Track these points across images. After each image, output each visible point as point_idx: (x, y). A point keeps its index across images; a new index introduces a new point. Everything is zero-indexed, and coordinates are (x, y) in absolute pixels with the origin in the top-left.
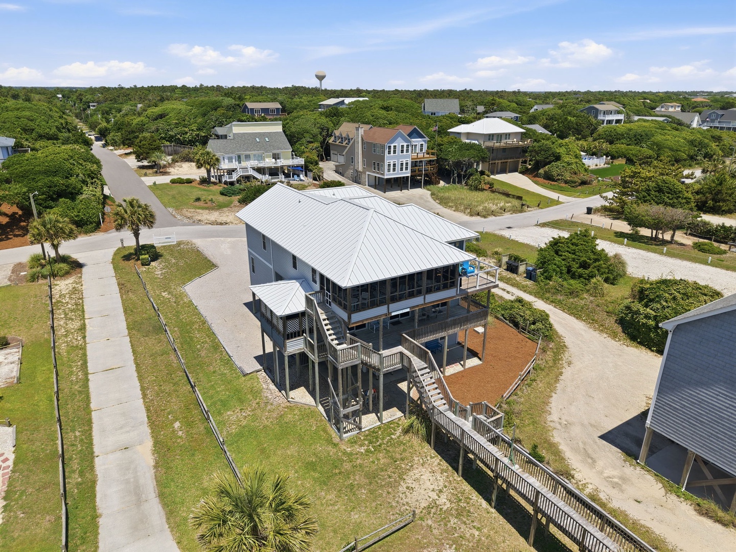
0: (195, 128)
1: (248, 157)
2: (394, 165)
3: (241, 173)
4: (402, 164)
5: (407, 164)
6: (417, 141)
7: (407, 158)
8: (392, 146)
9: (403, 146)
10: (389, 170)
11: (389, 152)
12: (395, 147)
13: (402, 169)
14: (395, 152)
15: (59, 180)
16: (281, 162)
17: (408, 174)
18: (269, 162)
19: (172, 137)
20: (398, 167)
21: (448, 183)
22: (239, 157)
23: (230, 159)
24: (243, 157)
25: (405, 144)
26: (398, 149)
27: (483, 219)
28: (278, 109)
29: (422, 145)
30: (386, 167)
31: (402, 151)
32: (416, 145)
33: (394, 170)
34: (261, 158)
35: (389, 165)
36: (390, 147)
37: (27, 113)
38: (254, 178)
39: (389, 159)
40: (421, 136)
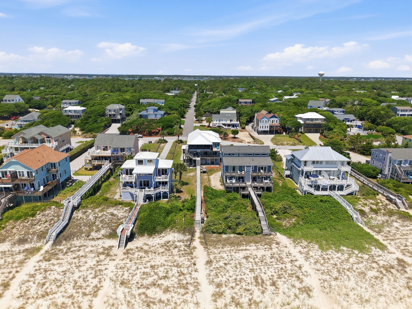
0: (217, 109)
1: (222, 120)
3: (218, 125)
4: (266, 126)
5: (268, 126)
6: (275, 119)
8: (262, 120)
9: (266, 121)
11: (261, 122)
12: (263, 121)
13: (266, 128)
14: (263, 122)
16: (233, 122)
17: (268, 129)
18: (228, 122)
19: (209, 111)
20: (264, 127)
22: (220, 120)
23: (217, 121)
24: (221, 120)
25: (267, 120)
26: (264, 122)
28: (250, 102)
29: (277, 121)
30: (259, 127)
31: (266, 122)
32: (274, 121)
33: (262, 128)
34: (226, 121)
35: (261, 126)
36: (261, 121)
37: (172, 102)
38: (222, 127)
39: (261, 124)
40: (277, 118)
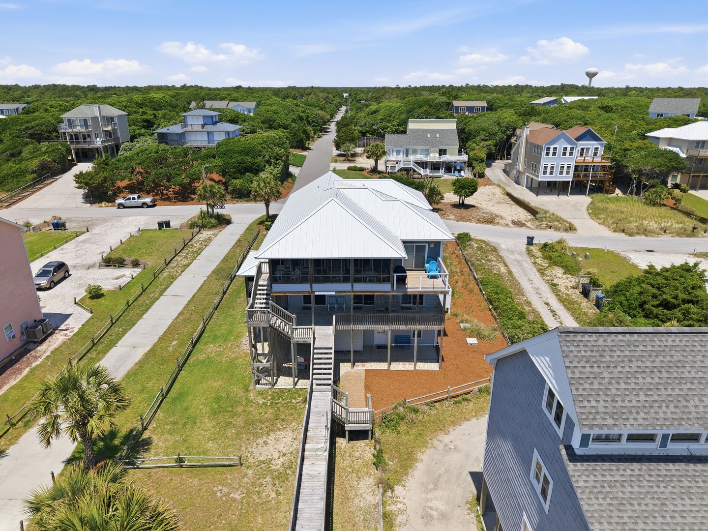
0: (395, 124)
1: (415, 152)
2: (552, 168)
3: (402, 165)
4: (562, 167)
5: (569, 167)
6: (591, 145)
7: (571, 161)
8: (552, 147)
9: (565, 149)
10: (545, 173)
11: (547, 154)
12: (555, 149)
13: (561, 173)
14: (554, 154)
15: (248, 159)
16: (446, 158)
17: (570, 178)
18: (434, 157)
19: (375, 130)
20: (557, 170)
21: (624, 193)
22: (407, 151)
23: (398, 152)
24: (410, 151)
25: (569, 147)
26: (559, 152)
27: (627, 237)
28: (483, 108)
29: (596, 149)
30: (542, 170)
31: (564, 154)
32: (589, 149)
33: (551, 173)
34: (427, 152)
35: (546, 168)
36: (548, 149)
38: (414, 171)
39: (546, 161)
40: (596, 139)
